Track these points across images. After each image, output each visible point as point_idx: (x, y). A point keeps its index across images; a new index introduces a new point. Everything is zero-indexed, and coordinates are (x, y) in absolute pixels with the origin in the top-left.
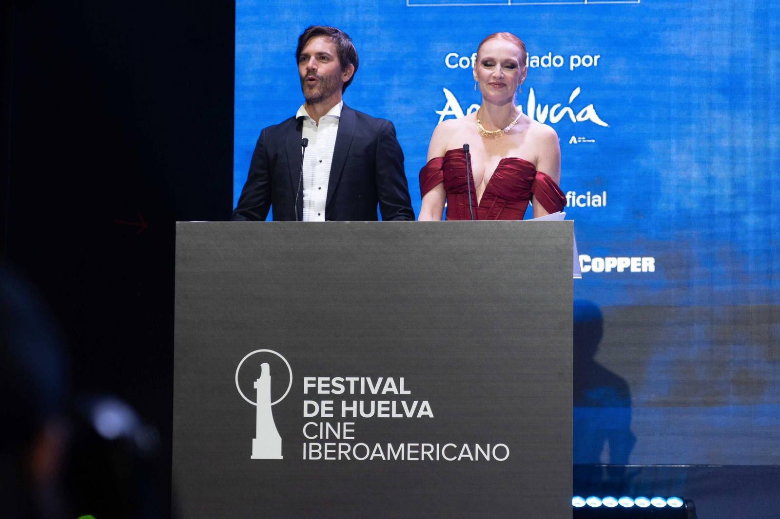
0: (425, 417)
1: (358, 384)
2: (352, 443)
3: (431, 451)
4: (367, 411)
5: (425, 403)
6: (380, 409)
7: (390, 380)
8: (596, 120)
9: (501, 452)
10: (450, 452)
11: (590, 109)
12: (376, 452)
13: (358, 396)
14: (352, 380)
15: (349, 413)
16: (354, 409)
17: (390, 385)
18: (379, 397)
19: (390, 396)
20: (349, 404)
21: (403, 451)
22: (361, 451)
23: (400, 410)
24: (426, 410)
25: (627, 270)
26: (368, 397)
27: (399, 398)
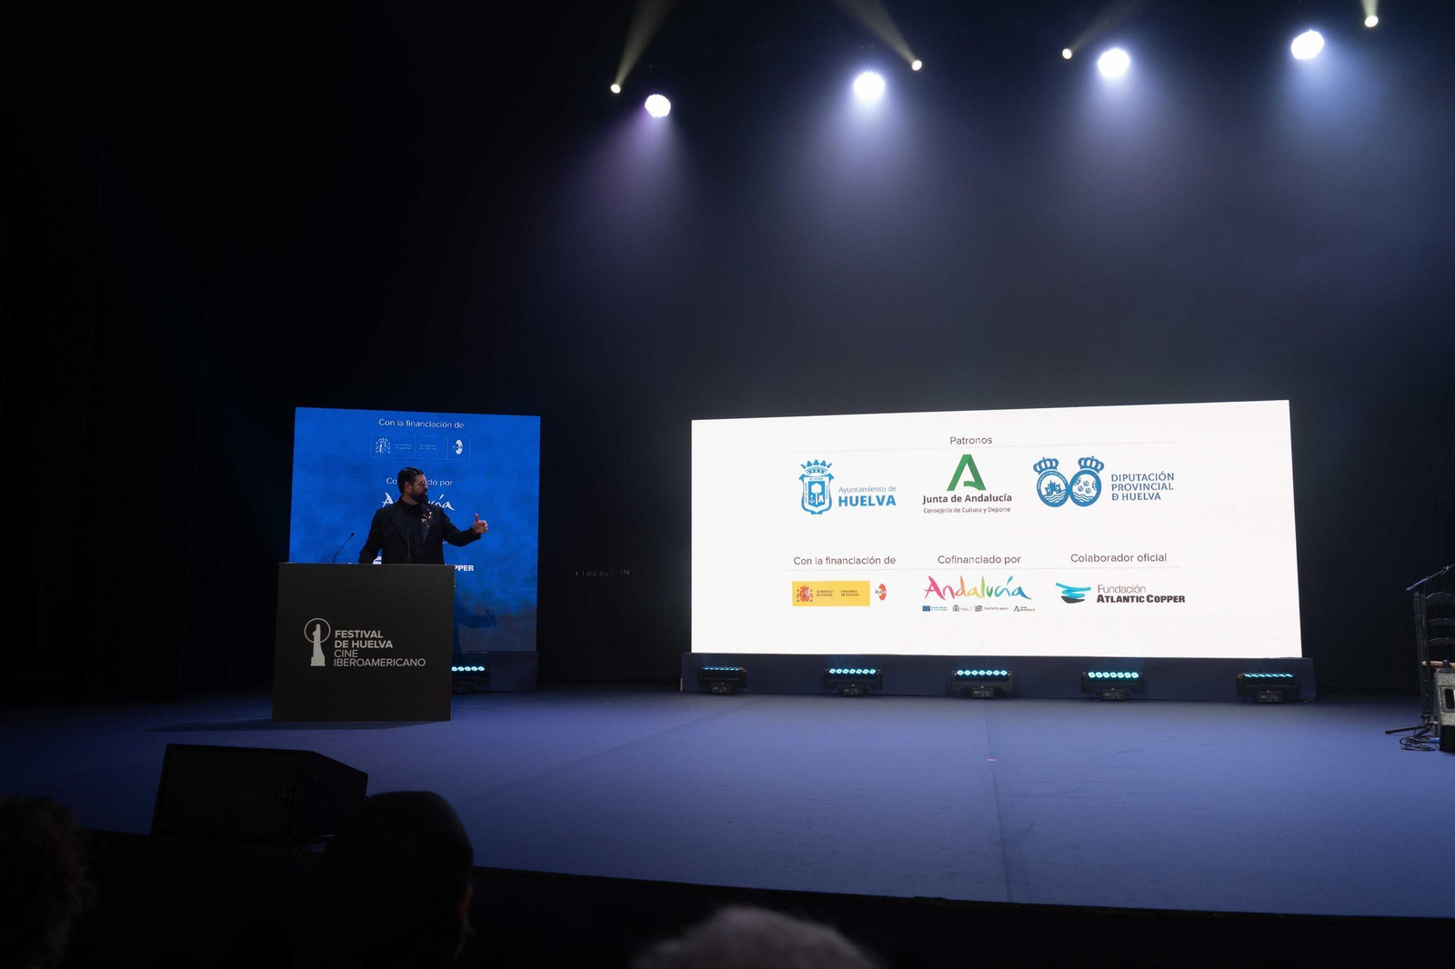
0: (389, 648)
1: (359, 634)
2: (356, 659)
3: (390, 662)
4: (363, 645)
5: (389, 642)
6: (369, 644)
7: (374, 632)
8: (450, 508)
9: (422, 662)
10: (400, 662)
11: (448, 503)
12: (367, 663)
13: (359, 639)
14: (357, 632)
15: (355, 646)
16: (357, 644)
17: (374, 634)
18: (369, 639)
19: (374, 639)
20: (356, 642)
21: (379, 662)
22: (360, 662)
23: (378, 644)
24: (389, 644)
25: (462, 570)
26: (364, 639)
27: (378, 639)
